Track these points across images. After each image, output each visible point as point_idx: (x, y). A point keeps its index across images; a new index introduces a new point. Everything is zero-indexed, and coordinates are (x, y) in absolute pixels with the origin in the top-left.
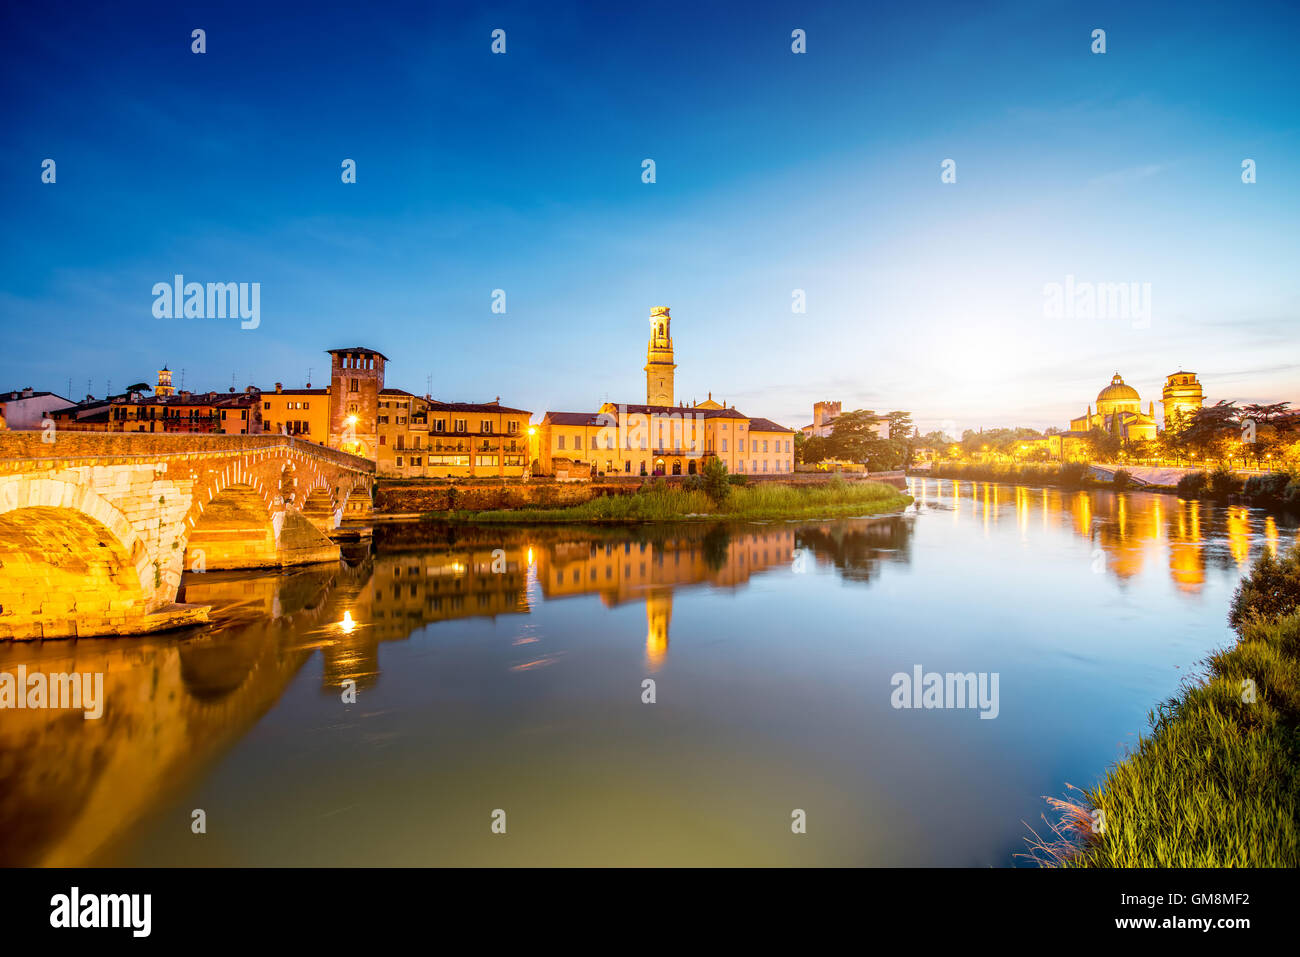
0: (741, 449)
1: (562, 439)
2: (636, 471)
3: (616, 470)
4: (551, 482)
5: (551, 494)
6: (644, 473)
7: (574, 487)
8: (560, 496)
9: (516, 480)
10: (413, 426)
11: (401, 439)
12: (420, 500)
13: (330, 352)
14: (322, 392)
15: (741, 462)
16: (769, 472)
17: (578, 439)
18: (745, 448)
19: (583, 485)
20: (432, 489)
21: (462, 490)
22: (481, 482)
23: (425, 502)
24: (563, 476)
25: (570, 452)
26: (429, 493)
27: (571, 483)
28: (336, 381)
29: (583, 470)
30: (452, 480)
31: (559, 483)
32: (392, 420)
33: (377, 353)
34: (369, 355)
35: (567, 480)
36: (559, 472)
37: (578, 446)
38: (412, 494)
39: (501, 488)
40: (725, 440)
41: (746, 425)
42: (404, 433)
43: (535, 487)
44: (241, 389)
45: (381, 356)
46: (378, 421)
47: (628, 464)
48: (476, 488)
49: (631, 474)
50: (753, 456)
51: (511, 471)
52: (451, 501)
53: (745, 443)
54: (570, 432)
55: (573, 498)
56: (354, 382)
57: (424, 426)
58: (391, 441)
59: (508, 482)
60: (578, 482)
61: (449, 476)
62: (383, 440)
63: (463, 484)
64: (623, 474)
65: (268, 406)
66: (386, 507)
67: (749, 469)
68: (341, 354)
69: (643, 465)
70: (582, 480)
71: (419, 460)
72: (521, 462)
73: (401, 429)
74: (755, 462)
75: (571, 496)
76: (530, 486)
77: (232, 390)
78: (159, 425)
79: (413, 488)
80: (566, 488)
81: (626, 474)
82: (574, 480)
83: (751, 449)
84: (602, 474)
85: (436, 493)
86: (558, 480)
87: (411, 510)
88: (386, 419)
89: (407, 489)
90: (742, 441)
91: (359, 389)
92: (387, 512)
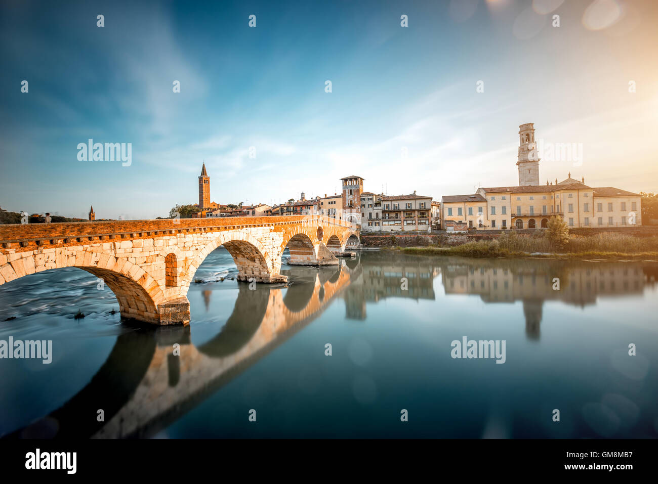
0: (586, 210)
1: (450, 210)
2: (499, 226)
3: (485, 226)
4: (443, 233)
5: (444, 239)
6: (504, 228)
7: (458, 236)
8: (449, 241)
9: (425, 233)
10: (375, 208)
11: (370, 214)
12: (379, 241)
13: (341, 179)
14: (339, 197)
15: (587, 219)
16: (614, 226)
17: (460, 209)
18: (590, 209)
19: (462, 235)
20: (384, 236)
21: (398, 237)
22: (406, 233)
23: (381, 243)
24: (450, 230)
25: (456, 217)
26: (382, 239)
27: (455, 234)
28: (344, 191)
29: (462, 227)
30: (393, 232)
31: (448, 233)
32: (367, 206)
33: (359, 178)
34: (356, 179)
35: (453, 232)
36: (448, 228)
37: (460, 214)
38: (376, 239)
39: (417, 236)
40: (571, 205)
41: (590, 194)
42: (371, 212)
43: (435, 236)
44: (314, 199)
45: (361, 178)
46: (361, 207)
47: (493, 222)
48: (404, 236)
49: (494, 229)
50: (598, 215)
51: (422, 228)
52: (393, 242)
53: (590, 206)
54: (455, 207)
55: (457, 242)
56: (351, 191)
57: (380, 208)
58: (366, 216)
59: (420, 233)
60: (459, 234)
61: (392, 230)
62: (363, 215)
63: (398, 234)
64: (490, 228)
65: (322, 204)
66: (365, 244)
67: (594, 223)
68: (346, 180)
69: (504, 222)
70: (462, 232)
71: (379, 223)
72: (427, 223)
73: (370, 210)
74: (600, 219)
75: (455, 241)
76: (432, 235)
77: (312, 199)
78: (292, 213)
79: (377, 236)
80: (452, 236)
81: (492, 229)
82: (457, 232)
83: (596, 209)
84: (475, 228)
85: (386, 238)
86: (447, 232)
87: (376, 246)
88: (364, 205)
89: (374, 236)
90: (586, 205)
91: (353, 194)
92: (366, 246)
